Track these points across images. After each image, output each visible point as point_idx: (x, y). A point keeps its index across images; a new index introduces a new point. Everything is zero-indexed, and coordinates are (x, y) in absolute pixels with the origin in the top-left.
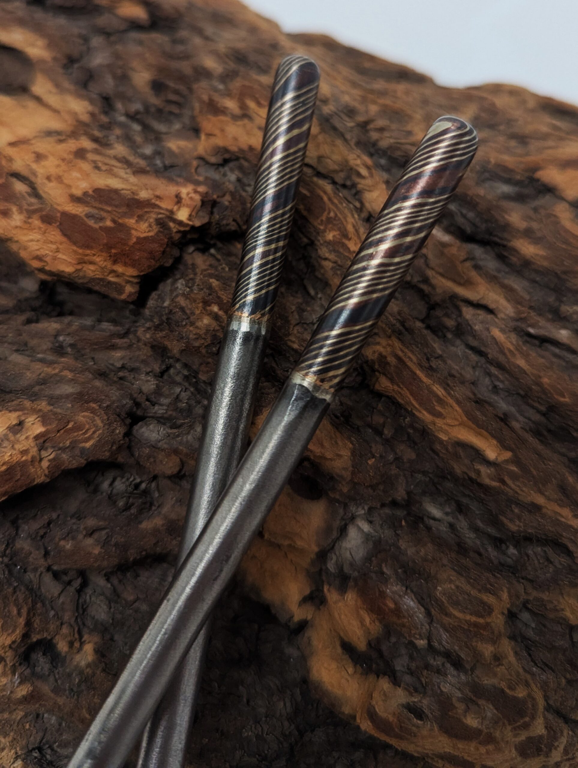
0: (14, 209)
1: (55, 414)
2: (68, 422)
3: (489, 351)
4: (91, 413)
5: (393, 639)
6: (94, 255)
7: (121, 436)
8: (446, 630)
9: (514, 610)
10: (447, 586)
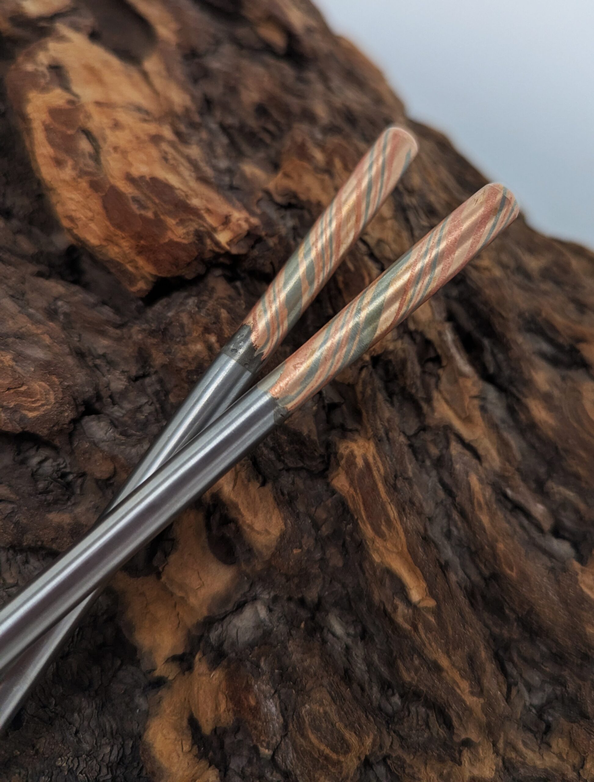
0: (70, 163)
1: (15, 371)
2: (23, 385)
3: (459, 493)
4: (49, 385)
5: (240, 737)
6: (123, 238)
7: (67, 421)
8: (295, 750)
9: (372, 759)
10: (316, 707)
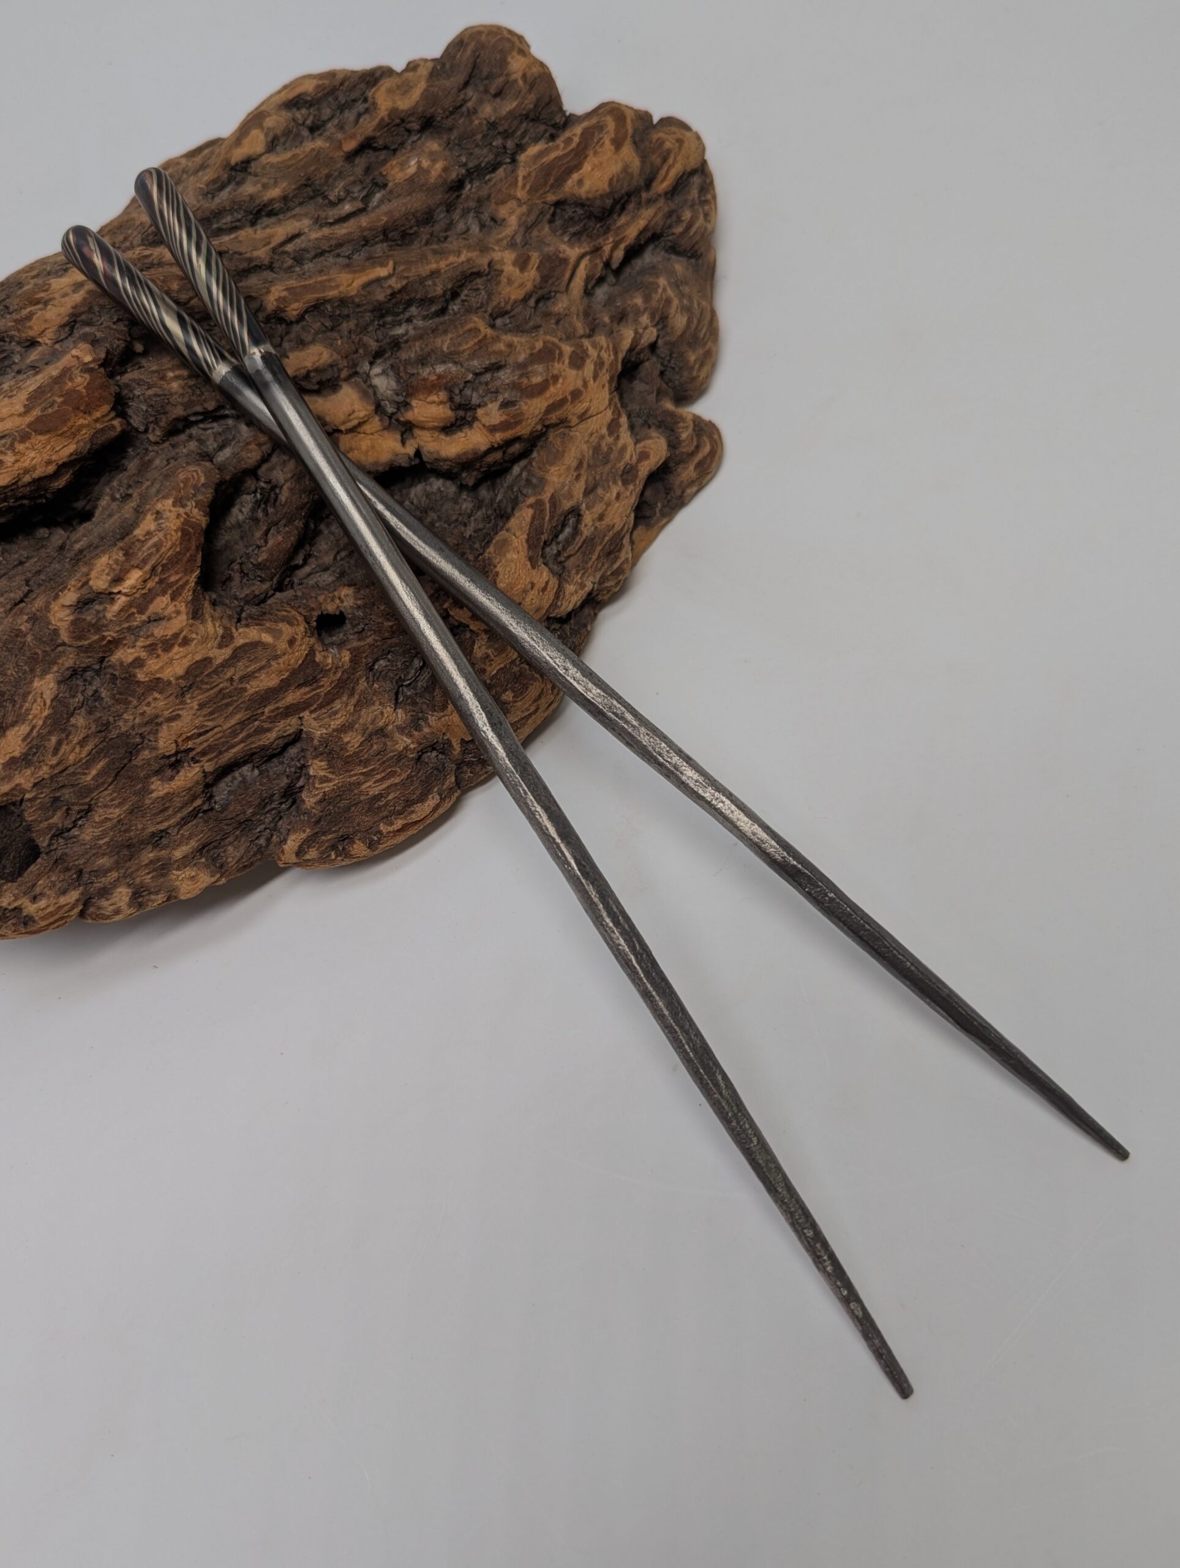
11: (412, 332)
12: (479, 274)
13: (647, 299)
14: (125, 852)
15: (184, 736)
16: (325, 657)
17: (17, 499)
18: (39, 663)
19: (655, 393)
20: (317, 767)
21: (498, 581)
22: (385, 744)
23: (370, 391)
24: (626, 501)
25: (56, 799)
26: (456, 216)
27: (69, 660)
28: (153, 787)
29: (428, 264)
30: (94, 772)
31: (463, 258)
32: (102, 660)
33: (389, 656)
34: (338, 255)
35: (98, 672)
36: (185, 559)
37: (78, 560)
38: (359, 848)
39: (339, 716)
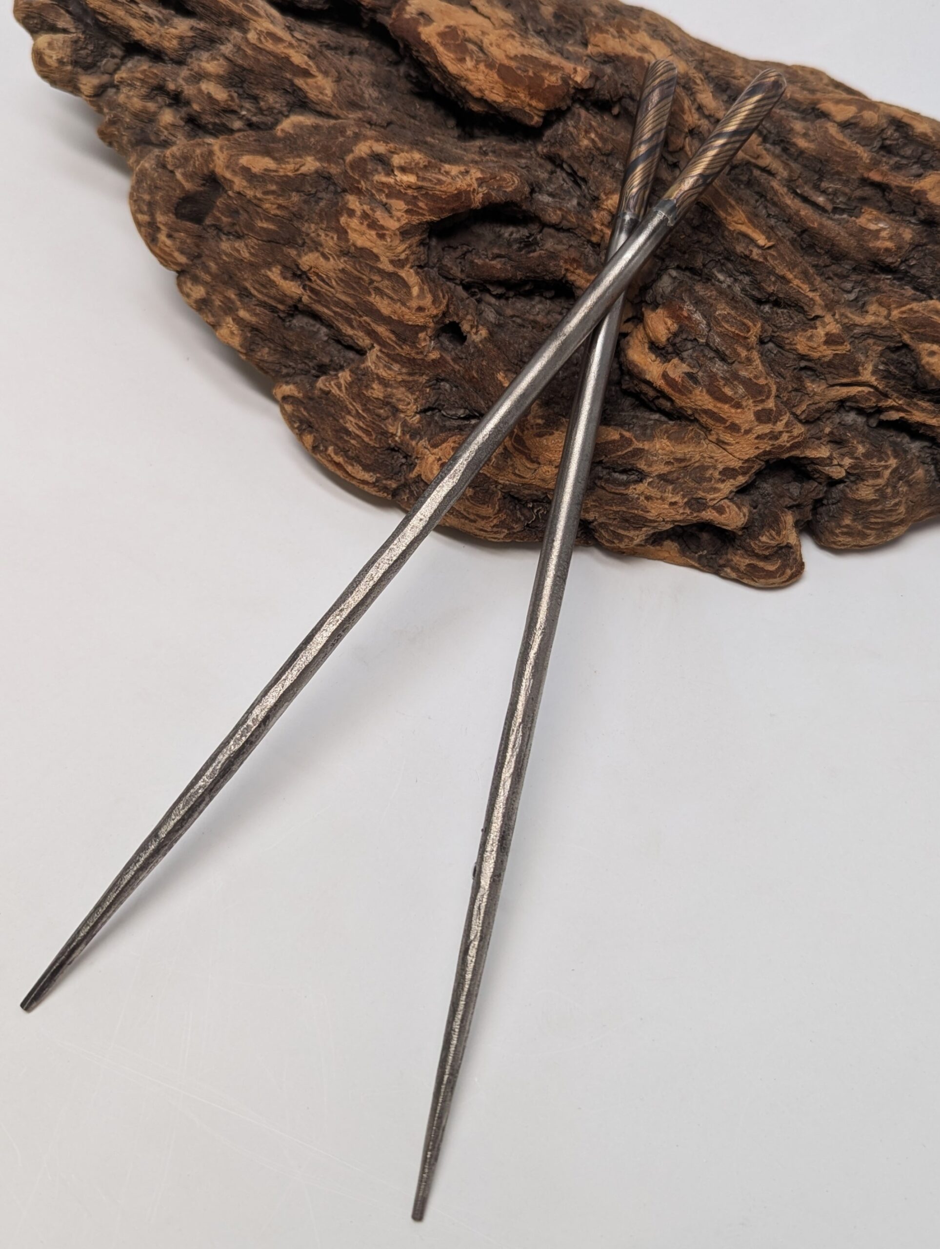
0: (467, 58)
1: (489, 171)
2: (497, 176)
4: (512, 175)
5: (685, 336)
6: (519, 91)
7: (527, 193)
9: (764, 337)
10: (722, 312)
11: (724, 286)
12: (804, 312)
13: (868, 456)
14: (226, 277)
15: (317, 271)
16: (425, 340)
17: (450, 87)
18: (326, 154)
19: (795, 503)
20: (345, 376)
21: (547, 437)
22: (387, 418)
23: (654, 276)
24: (674, 513)
25: (237, 212)
26: (854, 277)
27: (334, 170)
28: (274, 269)
29: (789, 270)
30: (265, 225)
31: (811, 295)
32: (344, 191)
33: (454, 389)
34: (766, 207)
35: (336, 193)
36: (439, 205)
37: (417, 144)
38: (309, 439)
39: (389, 372)
